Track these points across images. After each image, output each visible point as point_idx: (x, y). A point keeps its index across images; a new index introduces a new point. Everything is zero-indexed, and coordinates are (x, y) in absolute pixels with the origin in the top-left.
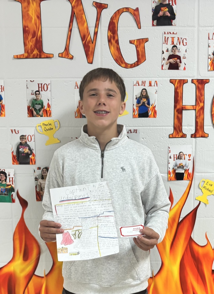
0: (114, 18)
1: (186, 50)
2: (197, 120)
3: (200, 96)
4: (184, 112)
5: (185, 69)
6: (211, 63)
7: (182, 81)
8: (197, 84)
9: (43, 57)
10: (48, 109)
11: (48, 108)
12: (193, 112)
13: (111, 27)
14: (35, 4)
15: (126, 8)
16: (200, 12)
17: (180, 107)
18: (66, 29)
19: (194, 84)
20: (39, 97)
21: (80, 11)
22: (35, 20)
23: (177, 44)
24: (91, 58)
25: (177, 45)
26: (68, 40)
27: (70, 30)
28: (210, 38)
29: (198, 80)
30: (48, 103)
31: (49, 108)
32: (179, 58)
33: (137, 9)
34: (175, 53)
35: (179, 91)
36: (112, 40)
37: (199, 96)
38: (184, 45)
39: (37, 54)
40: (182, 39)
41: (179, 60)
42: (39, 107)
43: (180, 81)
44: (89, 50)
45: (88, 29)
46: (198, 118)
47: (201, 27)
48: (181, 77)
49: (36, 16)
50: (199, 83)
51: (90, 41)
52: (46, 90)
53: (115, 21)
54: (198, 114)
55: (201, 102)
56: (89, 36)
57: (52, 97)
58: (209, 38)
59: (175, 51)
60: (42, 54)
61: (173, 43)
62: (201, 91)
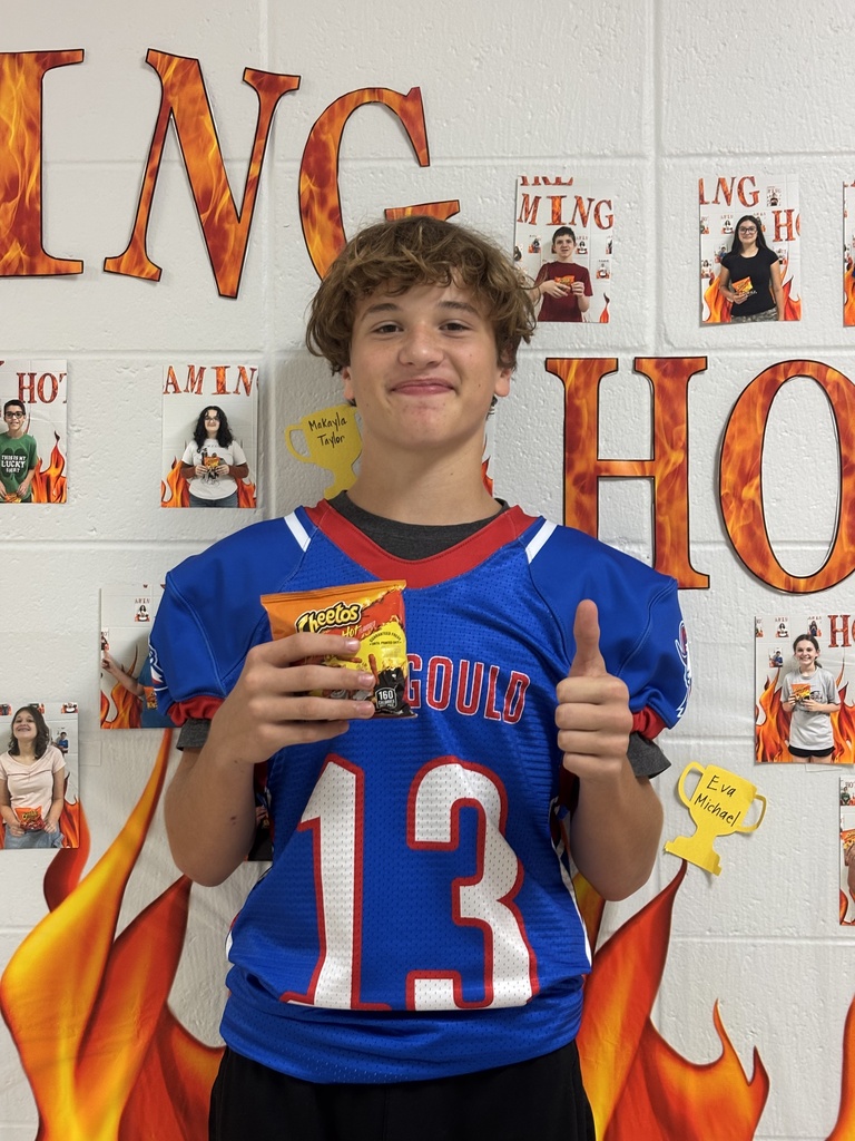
0: (326, 128)
1: (610, 245)
2: (660, 518)
3: (671, 423)
4: (603, 486)
5: (605, 317)
6: (711, 295)
7: (596, 365)
8: (655, 374)
9: (41, 270)
10: (53, 473)
11: (54, 466)
12: (641, 486)
13: (312, 159)
14: (22, 79)
15: (373, 90)
16: (665, 103)
17: (588, 466)
18: (138, 170)
19: (645, 375)
20: (22, 426)
21: (193, 101)
22: (19, 137)
23: (573, 223)
24: (232, 279)
25: (572, 227)
26: (143, 208)
27: (153, 173)
28: (705, 200)
29: (660, 362)
30: (56, 449)
31: (57, 467)
32: (582, 274)
33: (415, 94)
34: (565, 257)
35: (581, 402)
36: (316, 209)
37: (666, 425)
38: (600, 225)
39: (21, 260)
40: (594, 204)
41: (581, 284)
42: (17, 464)
43: (587, 364)
44: (224, 248)
45: (220, 165)
46: (664, 509)
47: (671, 156)
48: (588, 350)
49: (23, 125)
50: (665, 373)
51: (228, 213)
52: (47, 396)
53: (328, 138)
54: (664, 495)
55: (673, 447)
56: (227, 194)
57: (73, 426)
58: (701, 197)
59: (564, 250)
60: (38, 260)
61: (559, 218)
62: (676, 406)
